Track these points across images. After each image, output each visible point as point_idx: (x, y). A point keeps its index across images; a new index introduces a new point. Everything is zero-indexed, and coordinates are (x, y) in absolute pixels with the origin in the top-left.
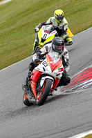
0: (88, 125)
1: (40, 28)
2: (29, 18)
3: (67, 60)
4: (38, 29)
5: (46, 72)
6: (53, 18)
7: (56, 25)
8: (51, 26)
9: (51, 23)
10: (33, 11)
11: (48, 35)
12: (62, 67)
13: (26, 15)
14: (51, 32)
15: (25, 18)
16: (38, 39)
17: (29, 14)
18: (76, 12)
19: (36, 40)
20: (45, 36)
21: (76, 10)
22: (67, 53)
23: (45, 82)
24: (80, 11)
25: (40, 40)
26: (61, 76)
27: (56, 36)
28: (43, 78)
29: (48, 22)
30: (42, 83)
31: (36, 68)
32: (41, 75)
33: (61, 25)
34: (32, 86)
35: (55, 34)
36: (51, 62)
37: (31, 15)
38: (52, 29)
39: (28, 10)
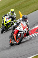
0: (30, 54)
1: (4, 17)
2: (5, 9)
3: (29, 25)
4: (3, 17)
5: (21, 30)
6: (10, 13)
7: (11, 16)
8: (9, 16)
9: (9, 15)
10: (7, 7)
11: (8, 20)
12: (28, 28)
13: (4, 8)
14: (9, 19)
15: (4, 10)
16: (3, 21)
17: (5, 8)
18: (24, 7)
19: (3, 22)
20: (7, 20)
21: (24, 6)
22: (28, 22)
23: (20, 34)
24: (26, 6)
25: (5, 22)
26: (27, 32)
27: (11, 20)
28: (20, 33)
29: (8, 14)
30: (19, 35)
31: (16, 29)
32: (18, 32)
33: (13, 16)
34: (15, 36)
35: (11, 19)
36: (23, 26)
37: (6, 8)
38: (10, 17)
39: (5, 6)
